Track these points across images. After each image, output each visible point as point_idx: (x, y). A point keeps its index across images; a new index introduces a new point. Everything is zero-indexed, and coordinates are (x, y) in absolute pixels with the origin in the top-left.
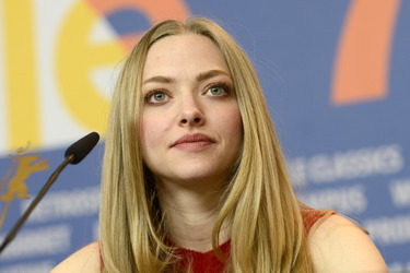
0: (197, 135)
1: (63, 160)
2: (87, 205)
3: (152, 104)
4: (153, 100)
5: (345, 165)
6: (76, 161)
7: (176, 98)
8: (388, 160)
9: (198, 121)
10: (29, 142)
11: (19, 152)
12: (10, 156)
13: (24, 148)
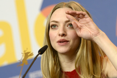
10: (27, 48)
11: (24, 52)
12: (22, 53)
13: (26, 50)
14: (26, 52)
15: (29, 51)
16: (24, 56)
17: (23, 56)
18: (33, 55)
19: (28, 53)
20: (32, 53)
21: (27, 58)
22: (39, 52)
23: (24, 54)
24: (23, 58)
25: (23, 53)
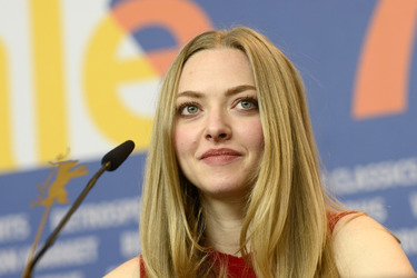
0: (223, 149)
1: (100, 167)
2: (114, 216)
3: (184, 116)
4: (186, 112)
5: (365, 178)
6: (113, 168)
7: (206, 111)
8: (407, 173)
9: (223, 136)
10: (69, 149)
11: (58, 159)
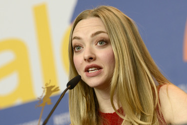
10: (50, 80)
11: (46, 85)
12: (43, 88)
13: (48, 83)
14: (49, 86)
15: (53, 85)
16: (46, 92)
17: (44, 91)
18: (59, 90)
19: (52, 87)
20: (58, 88)
21: (51, 94)
22: (68, 85)
23: (46, 89)
24: (44, 94)
25: (45, 87)
